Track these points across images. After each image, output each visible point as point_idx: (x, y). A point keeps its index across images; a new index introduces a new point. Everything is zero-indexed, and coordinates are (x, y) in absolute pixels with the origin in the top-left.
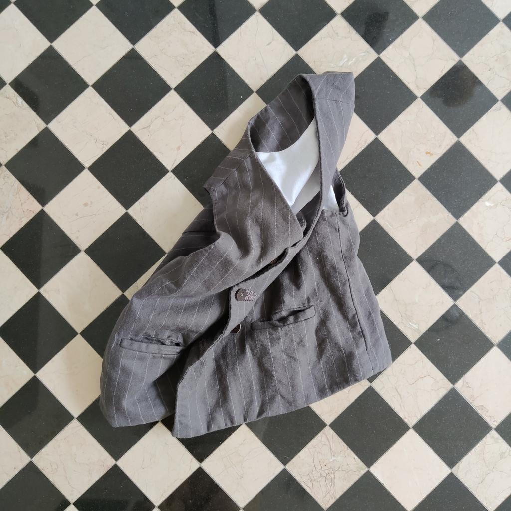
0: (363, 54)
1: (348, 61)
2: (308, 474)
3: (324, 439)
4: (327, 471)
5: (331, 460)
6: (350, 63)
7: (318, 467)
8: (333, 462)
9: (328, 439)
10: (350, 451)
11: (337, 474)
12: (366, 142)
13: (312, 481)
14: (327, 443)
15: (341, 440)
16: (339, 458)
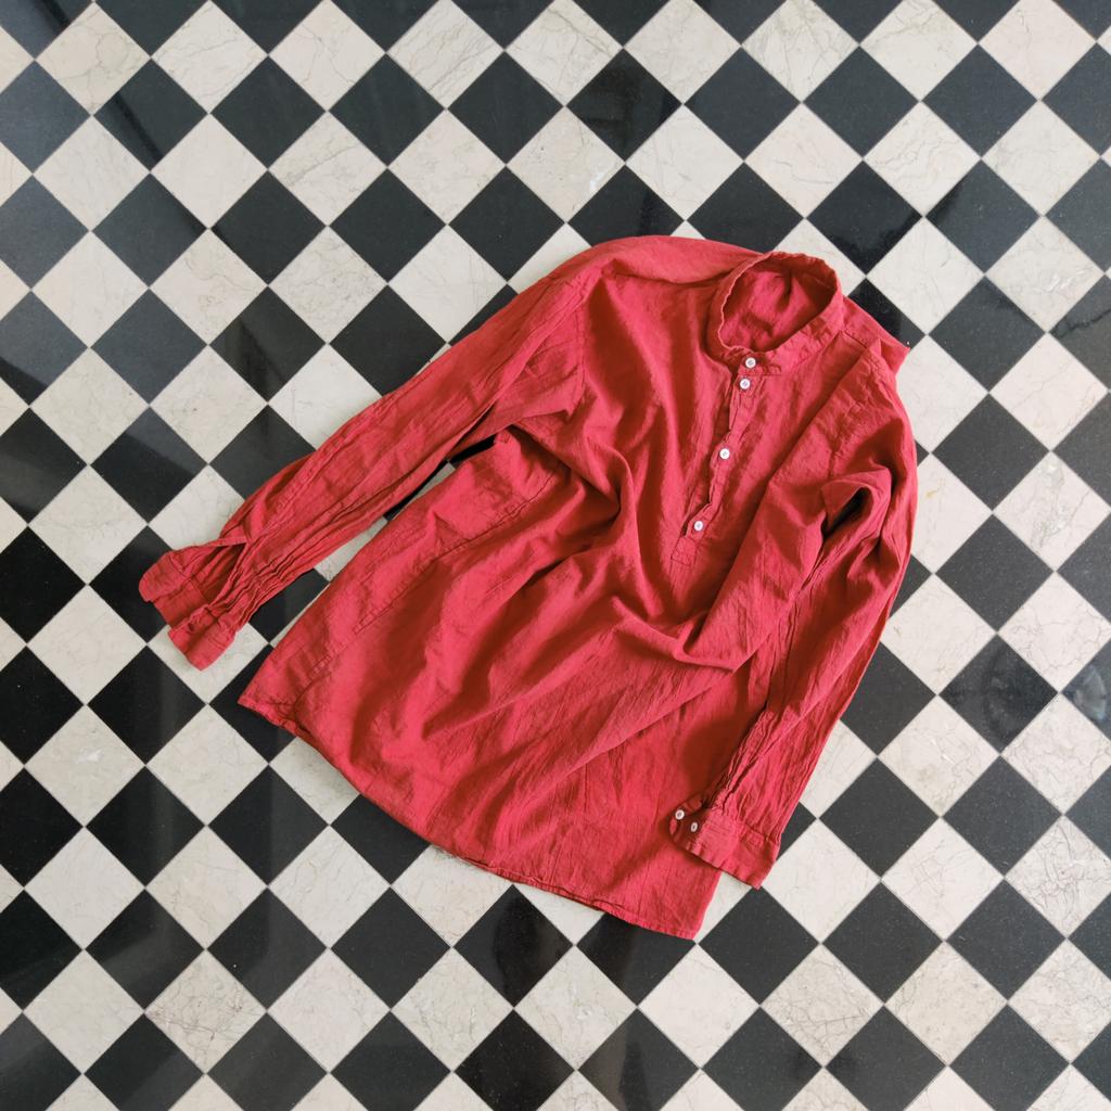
0: (1081, 272)
1: (1060, 283)
2: (1039, 887)
3: (1059, 835)
4: (1065, 881)
5: (1071, 865)
6: (1063, 286)
7: (1053, 876)
8: (1074, 867)
9: (1064, 835)
10: (1097, 852)
11: (1081, 885)
12: (1094, 399)
13: (1044, 896)
14: (1064, 840)
15: (1083, 835)
16: (1083, 862)
